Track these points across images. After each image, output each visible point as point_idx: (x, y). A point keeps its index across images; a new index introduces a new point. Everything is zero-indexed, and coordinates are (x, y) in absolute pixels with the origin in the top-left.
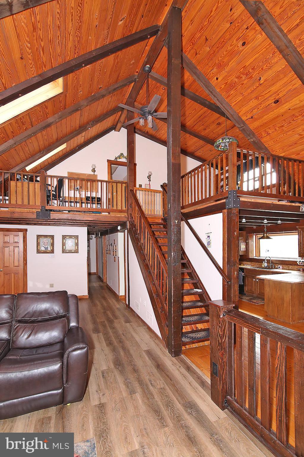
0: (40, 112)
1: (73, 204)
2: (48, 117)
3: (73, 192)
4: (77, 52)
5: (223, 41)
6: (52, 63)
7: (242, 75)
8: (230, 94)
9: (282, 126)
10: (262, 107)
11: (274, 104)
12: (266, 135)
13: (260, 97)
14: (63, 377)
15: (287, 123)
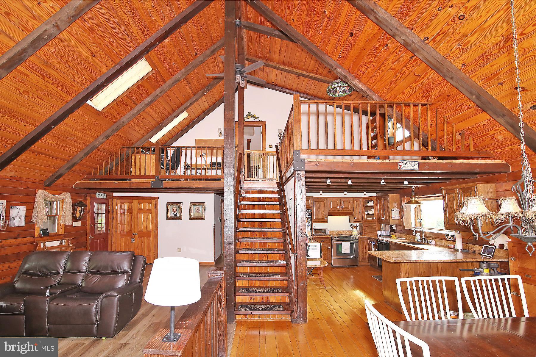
0: (138, 91)
2: (149, 93)
3: (200, 159)
4: (146, 34)
6: (126, 51)
7: (309, 12)
8: (311, 34)
9: (371, 62)
10: (342, 43)
11: (351, 38)
12: (362, 74)
13: (336, 33)
14: (96, 315)
15: (373, 58)
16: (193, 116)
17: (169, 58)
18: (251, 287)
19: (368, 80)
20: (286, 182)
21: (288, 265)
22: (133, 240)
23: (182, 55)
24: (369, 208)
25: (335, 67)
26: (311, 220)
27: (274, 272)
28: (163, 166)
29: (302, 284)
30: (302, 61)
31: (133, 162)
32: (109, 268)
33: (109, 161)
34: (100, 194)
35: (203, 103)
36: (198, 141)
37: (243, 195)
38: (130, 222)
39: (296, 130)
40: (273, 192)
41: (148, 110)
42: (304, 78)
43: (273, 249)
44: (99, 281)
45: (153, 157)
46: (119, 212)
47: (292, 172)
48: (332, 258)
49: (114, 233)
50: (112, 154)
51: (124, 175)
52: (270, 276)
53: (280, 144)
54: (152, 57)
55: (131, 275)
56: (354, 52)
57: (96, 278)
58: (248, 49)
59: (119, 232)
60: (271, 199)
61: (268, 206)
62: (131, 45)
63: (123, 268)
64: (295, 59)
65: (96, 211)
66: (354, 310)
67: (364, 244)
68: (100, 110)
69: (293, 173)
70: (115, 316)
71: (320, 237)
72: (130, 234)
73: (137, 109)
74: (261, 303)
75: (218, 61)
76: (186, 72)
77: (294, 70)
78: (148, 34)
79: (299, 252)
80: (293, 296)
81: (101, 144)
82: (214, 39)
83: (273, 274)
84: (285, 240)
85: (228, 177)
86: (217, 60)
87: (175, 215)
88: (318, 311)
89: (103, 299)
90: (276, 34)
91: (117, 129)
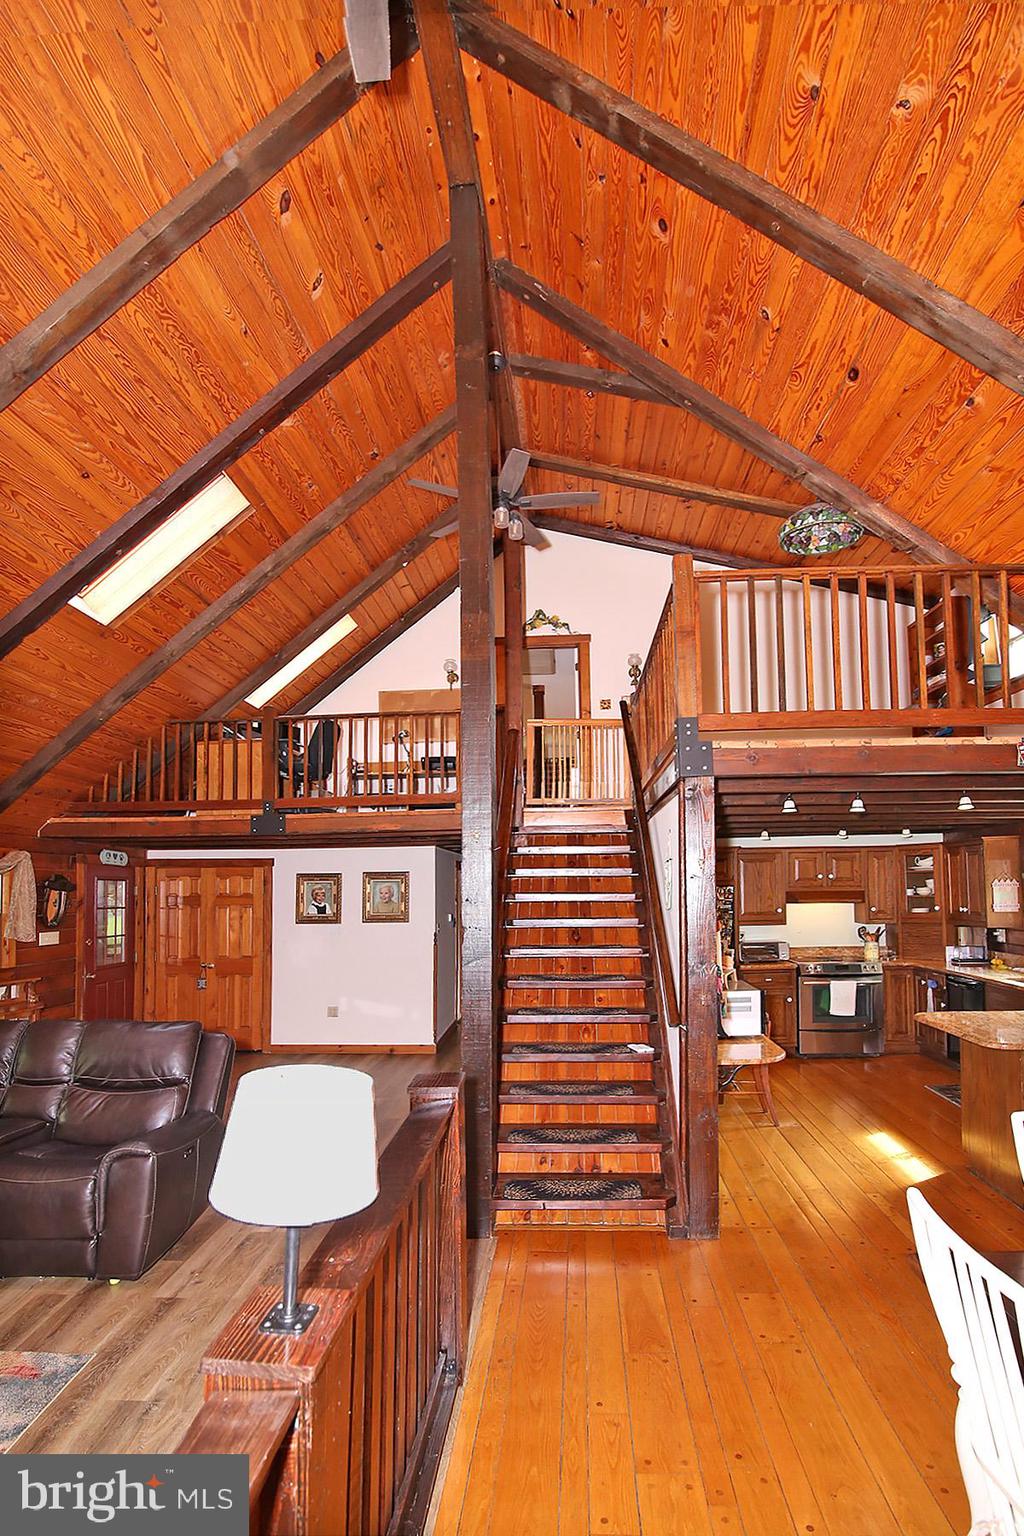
0: (211, 567)
1: (391, 782)
2: (243, 571)
3: (391, 747)
4: (229, 407)
5: (616, 233)
6: (173, 457)
7: (716, 318)
8: (723, 380)
9: (921, 449)
10: (825, 399)
11: (852, 384)
12: (892, 487)
13: (802, 371)
14: (93, 1212)
15: (928, 438)
16: (371, 629)
17: (296, 471)
18: (543, 1126)
19: (912, 503)
20: (652, 808)
21: (660, 1058)
22: (202, 983)
23: (334, 462)
24: (921, 878)
25: (803, 469)
26: (733, 919)
27: (616, 1078)
28: (287, 771)
29: (702, 1117)
30: (696, 457)
31: (200, 762)
32: (131, 1071)
33: (135, 761)
34: (112, 853)
35: (401, 589)
36: (385, 697)
37: (521, 851)
38: (192, 932)
39: (684, 658)
40: (612, 839)
41: (240, 616)
42: (705, 503)
43: (612, 1009)
44: (104, 1109)
45: (258, 748)
46: (162, 904)
47: (673, 780)
48: (798, 1030)
49: (149, 964)
50: (141, 744)
51: (176, 798)
52: (601, 1093)
53: (635, 697)
54: (246, 471)
55: (192, 1091)
56: (863, 424)
57: (95, 1098)
58: (530, 432)
59: (162, 960)
60: (607, 860)
61: (599, 880)
62: (187, 441)
63: (170, 1070)
64: (677, 452)
65: (100, 902)
66: (871, 1196)
67: (903, 988)
68: (105, 622)
69: (675, 786)
70: (143, 1216)
71: (762, 966)
72: (193, 965)
73: (208, 615)
74: (576, 1176)
75: (439, 472)
76: (346, 507)
77: (673, 483)
78: (233, 408)
79: (693, 1020)
80: (673, 1151)
81: (111, 715)
82: (427, 411)
83: (613, 1086)
84: (650, 984)
85: (474, 801)
86: (438, 467)
87: (322, 910)
88: (754, 1199)
89: (115, 1165)
90: (613, 386)
91: (155, 674)
